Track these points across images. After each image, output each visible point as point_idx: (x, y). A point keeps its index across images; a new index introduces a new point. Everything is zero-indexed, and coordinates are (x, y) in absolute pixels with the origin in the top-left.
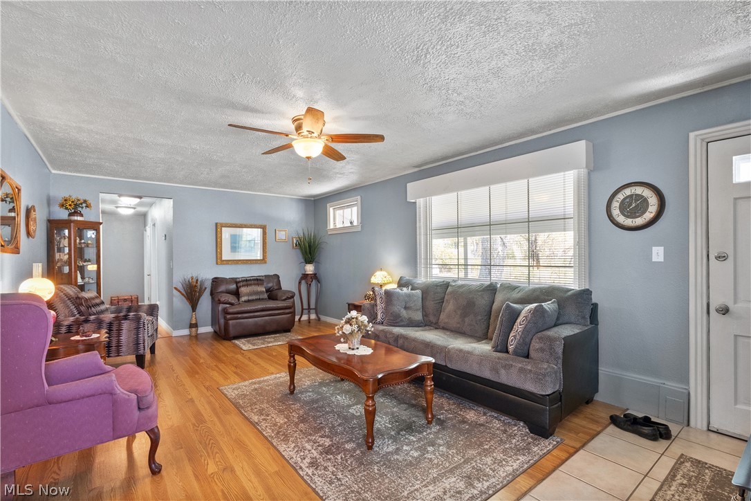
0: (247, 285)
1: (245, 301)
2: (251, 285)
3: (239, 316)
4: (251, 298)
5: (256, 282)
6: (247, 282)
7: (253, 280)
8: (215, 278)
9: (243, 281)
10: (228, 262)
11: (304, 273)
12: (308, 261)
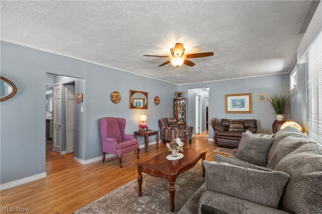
0: (233, 124)
1: (231, 131)
2: (235, 123)
3: (221, 137)
4: (234, 130)
5: (238, 122)
6: (234, 122)
7: (237, 121)
8: (222, 119)
9: (231, 121)
10: (230, 112)
11: (276, 120)
12: (279, 113)
